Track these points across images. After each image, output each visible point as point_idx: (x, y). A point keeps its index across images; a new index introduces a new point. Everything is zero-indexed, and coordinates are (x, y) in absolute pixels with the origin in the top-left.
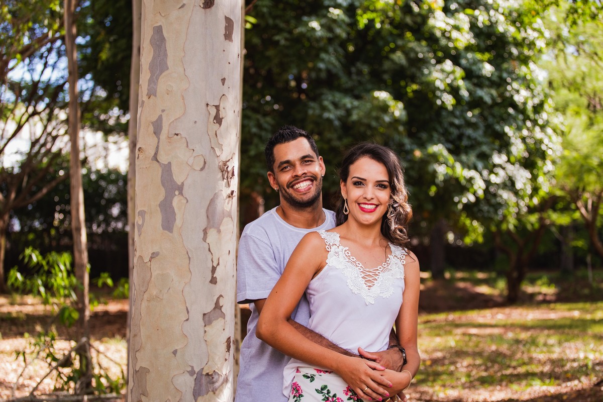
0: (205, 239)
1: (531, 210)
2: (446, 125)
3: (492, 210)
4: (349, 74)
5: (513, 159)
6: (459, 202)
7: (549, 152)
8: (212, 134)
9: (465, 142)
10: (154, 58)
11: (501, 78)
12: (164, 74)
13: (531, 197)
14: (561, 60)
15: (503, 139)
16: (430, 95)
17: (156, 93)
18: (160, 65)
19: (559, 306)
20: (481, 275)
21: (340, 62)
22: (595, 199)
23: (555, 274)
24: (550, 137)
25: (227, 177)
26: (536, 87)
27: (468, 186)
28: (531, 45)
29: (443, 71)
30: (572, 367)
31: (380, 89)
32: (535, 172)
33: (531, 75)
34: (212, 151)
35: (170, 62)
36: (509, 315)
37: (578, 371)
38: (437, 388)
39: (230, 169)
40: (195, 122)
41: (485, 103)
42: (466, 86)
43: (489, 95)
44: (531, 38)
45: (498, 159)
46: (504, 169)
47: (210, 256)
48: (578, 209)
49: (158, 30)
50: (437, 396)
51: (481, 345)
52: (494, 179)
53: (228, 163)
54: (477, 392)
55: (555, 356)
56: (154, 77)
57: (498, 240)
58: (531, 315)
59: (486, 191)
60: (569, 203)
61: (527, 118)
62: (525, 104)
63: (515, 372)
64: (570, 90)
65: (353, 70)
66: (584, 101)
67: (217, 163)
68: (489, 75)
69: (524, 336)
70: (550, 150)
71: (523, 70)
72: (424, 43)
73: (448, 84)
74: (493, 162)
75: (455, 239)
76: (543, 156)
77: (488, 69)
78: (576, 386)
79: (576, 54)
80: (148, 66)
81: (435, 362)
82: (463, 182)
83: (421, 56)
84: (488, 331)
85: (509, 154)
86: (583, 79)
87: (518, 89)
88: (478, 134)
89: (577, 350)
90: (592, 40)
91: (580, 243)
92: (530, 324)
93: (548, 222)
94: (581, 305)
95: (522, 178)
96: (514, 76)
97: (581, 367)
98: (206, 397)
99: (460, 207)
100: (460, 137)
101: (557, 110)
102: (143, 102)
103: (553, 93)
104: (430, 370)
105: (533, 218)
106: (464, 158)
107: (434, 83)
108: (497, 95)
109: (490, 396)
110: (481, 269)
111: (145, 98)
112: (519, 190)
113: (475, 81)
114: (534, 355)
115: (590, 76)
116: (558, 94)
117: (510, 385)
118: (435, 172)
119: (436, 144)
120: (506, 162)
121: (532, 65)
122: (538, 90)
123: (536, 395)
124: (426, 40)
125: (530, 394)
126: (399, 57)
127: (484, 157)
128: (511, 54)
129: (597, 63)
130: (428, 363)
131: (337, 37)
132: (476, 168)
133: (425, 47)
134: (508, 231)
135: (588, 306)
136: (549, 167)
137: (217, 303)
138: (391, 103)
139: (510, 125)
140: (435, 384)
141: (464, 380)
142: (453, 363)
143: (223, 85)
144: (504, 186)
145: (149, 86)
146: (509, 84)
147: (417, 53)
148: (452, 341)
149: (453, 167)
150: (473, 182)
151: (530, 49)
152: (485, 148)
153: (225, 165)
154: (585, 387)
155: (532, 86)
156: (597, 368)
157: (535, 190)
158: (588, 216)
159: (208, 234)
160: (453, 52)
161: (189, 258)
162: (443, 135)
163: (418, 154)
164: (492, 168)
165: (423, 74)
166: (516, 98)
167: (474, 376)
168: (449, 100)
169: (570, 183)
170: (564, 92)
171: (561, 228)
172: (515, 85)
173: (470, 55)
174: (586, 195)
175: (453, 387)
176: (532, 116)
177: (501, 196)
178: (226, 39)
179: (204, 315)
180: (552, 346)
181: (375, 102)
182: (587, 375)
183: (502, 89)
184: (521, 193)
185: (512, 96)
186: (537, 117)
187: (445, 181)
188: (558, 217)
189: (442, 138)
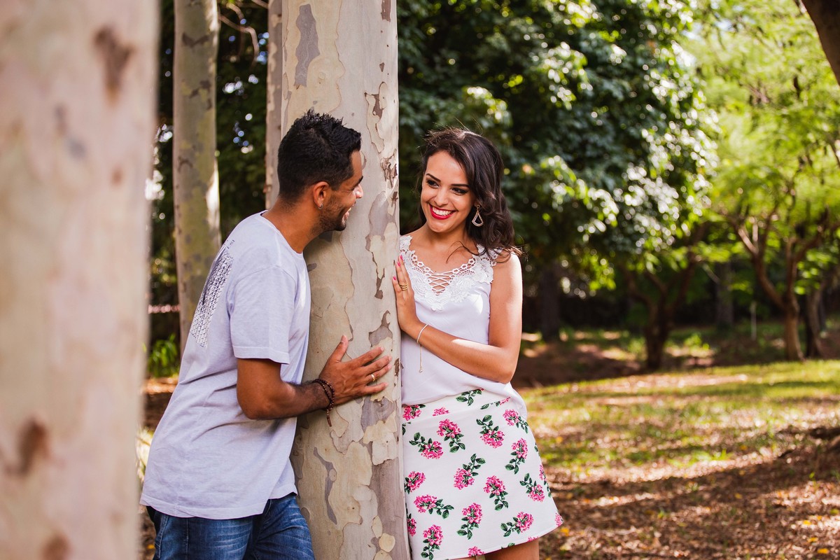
0: (368, 248)
1: (679, 243)
2: (564, 130)
3: (628, 241)
4: (431, 64)
5: (653, 174)
6: (584, 232)
7: (701, 162)
8: (372, 127)
9: (590, 153)
10: (302, 42)
11: (634, 64)
12: (314, 60)
13: (679, 223)
14: (713, 38)
15: (641, 146)
16: (542, 90)
17: (305, 83)
18: (308, 50)
19: (717, 370)
20: (610, 335)
21: (419, 48)
22: (762, 225)
23: (708, 331)
24: (701, 143)
25: (390, 177)
26: (681, 76)
27: (596, 210)
28: (674, 20)
29: (557, 57)
30: (747, 439)
31: (474, 84)
32: (683, 189)
33: (675, 61)
34: (372, 146)
35: (321, 48)
36: (654, 383)
37: (756, 442)
38: (575, 468)
39: (392, 167)
40: (353, 114)
41: (615, 99)
42: (588, 76)
43: (620, 89)
44: (674, 11)
45: (634, 173)
46: (642, 186)
47: (374, 268)
48: (740, 239)
49: (306, 10)
50: (578, 477)
51: (624, 417)
52: (629, 200)
53: (390, 161)
54: (628, 471)
55: (723, 425)
56: (303, 64)
57: (632, 285)
58: (683, 382)
59: (620, 217)
60: (727, 233)
61: (670, 118)
62: (668, 98)
63: (674, 446)
64: (724, 78)
65: (437, 59)
66: (745, 93)
67: (378, 160)
68: (619, 61)
69: (679, 404)
70: (703, 160)
71: (663, 54)
72: (529, 21)
73: (565, 75)
74: (628, 178)
75: (572, 288)
76: (693, 168)
77: (617, 54)
78: (755, 459)
79: (733, 30)
80: (295, 52)
81: (567, 438)
82: (589, 205)
83: (527, 38)
84: (631, 401)
85: (648, 166)
86: (743, 64)
87: (658, 79)
88: (606, 141)
89: (752, 418)
90: (754, 11)
91: (743, 286)
92: (684, 391)
93: (699, 258)
94: (747, 368)
95: (667, 198)
96: (652, 62)
97: (760, 436)
98: (376, 426)
99: (586, 238)
100: (583, 145)
101: (709, 106)
102: (290, 93)
103: (703, 83)
104: (563, 448)
105: (679, 254)
106: (589, 172)
107: (547, 75)
108: (631, 88)
109: (646, 475)
110: (609, 328)
111: (292, 89)
112: (663, 214)
113: (600, 69)
114: (697, 425)
115: (752, 59)
116: (709, 85)
117: (670, 461)
118: (551, 192)
119: (552, 156)
120: (645, 177)
121: (675, 47)
122: (684, 79)
123: (705, 472)
124: (533, 16)
125: (696, 470)
126: (497, 40)
127: (616, 171)
128: (647, 32)
129: (761, 41)
130: (559, 440)
131: (415, 15)
132: (605, 187)
133: (532, 25)
134: (646, 272)
135: (757, 368)
136: (701, 182)
137: (384, 320)
138: (491, 102)
139: (648, 128)
140: (572, 464)
141: (609, 457)
142: (593, 439)
143: (382, 71)
144: (643, 209)
145: (296, 74)
146: (646, 72)
147: (522, 35)
148: (585, 413)
149: (575, 186)
150: (602, 204)
151: (672, 25)
152: (616, 160)
153: (387, 163)
154: (766, 460)
155: (676, 75)
156: (781, 436)
157: (684, 214)
158: (755, 249)
159: (371, 242)
160: (571, 32)
161: (352, 270)
162: (560, 143)
163: (528, 169)
164: (626, 187)
165: (531, 62)
166: (656, 91)
167: (621, 453)
168: (566, 96)
169: (729, 204)
170: (717, 82)
171: (718, 267)
172: (655, 74)
173: (592, 36)
174: (751, 220)
175: (596, 466)
176: (678, 115)
177: (639, 223)
178: (383, 18)
179: (370, 333)
180: (719, 414)
181: (469, 102)
182: (768, 446)
183: (636, 80)
184: (665, 218)
185: (651, 89)
186: (684, 115)
187: (565, 205)
188: (712, 251)
189: (559, 149)
